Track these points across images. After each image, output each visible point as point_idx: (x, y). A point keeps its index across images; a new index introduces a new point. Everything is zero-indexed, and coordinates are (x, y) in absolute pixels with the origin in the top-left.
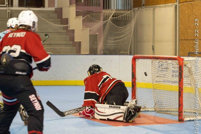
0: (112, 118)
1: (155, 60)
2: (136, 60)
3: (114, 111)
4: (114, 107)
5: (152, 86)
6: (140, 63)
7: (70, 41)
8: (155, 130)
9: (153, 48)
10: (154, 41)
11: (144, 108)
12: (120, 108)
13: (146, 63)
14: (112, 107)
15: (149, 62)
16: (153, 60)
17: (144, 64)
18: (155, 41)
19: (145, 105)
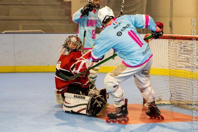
0: (76, 110)
1: (172, 40)
2: (149, 40)
3: (78, 102)
4: (79, 97)
5: (168, 74)
6: (154, 43)
7: (66, 16)
8: (172, 128)
9: (170, 24)
10: (171, 17)
11: (159, 101)
12: (84, 99)
13: (161, 44)
14: (76, 97)
15: (165, 42)
16: (170, 40)
17: (159, 46)
18: (173, 16)
19: (160, 97)
